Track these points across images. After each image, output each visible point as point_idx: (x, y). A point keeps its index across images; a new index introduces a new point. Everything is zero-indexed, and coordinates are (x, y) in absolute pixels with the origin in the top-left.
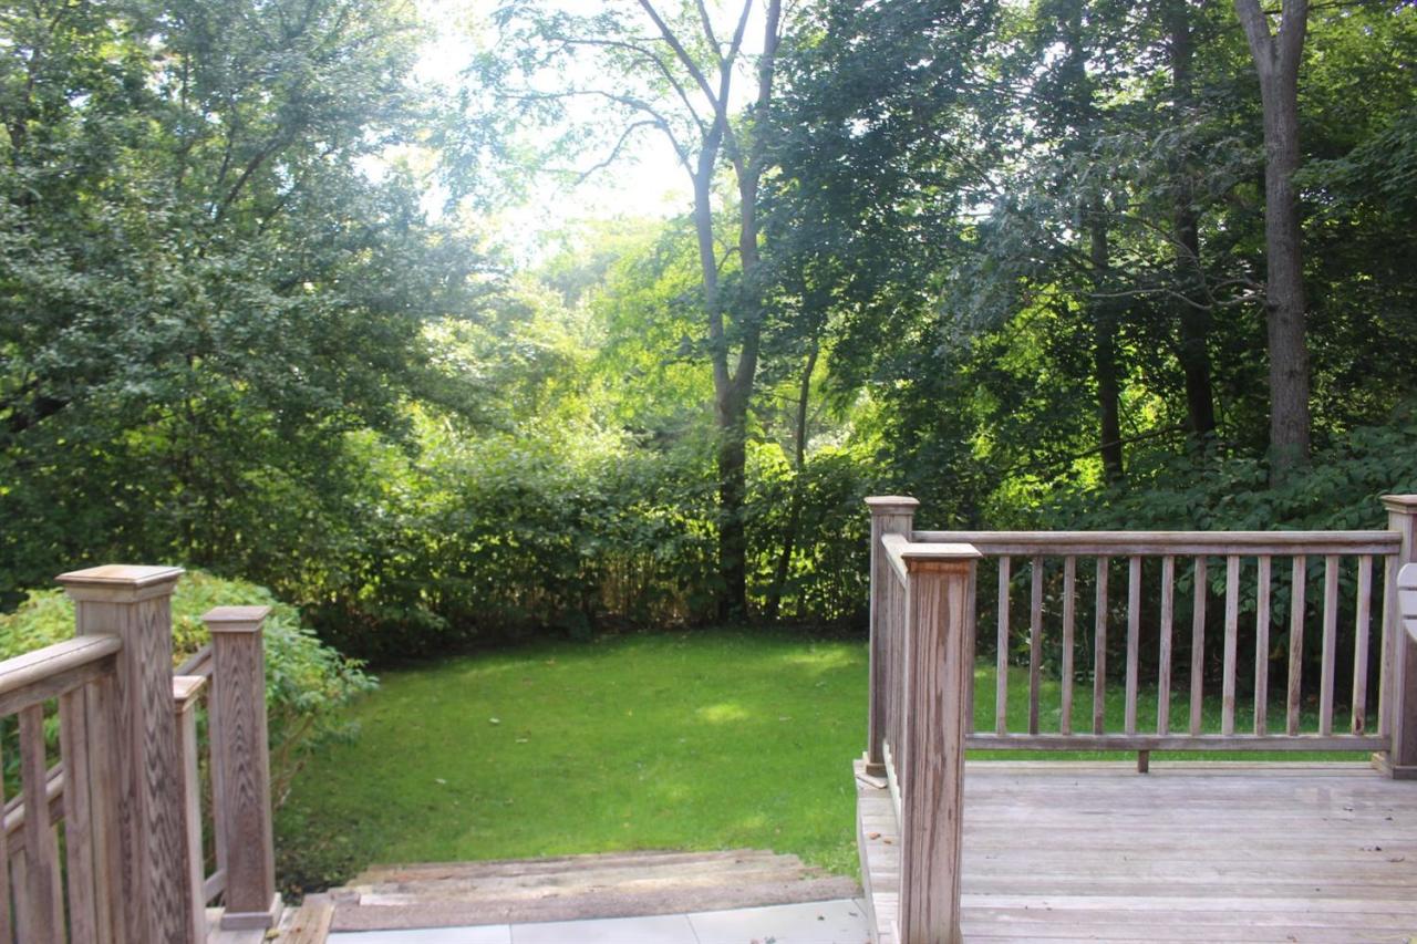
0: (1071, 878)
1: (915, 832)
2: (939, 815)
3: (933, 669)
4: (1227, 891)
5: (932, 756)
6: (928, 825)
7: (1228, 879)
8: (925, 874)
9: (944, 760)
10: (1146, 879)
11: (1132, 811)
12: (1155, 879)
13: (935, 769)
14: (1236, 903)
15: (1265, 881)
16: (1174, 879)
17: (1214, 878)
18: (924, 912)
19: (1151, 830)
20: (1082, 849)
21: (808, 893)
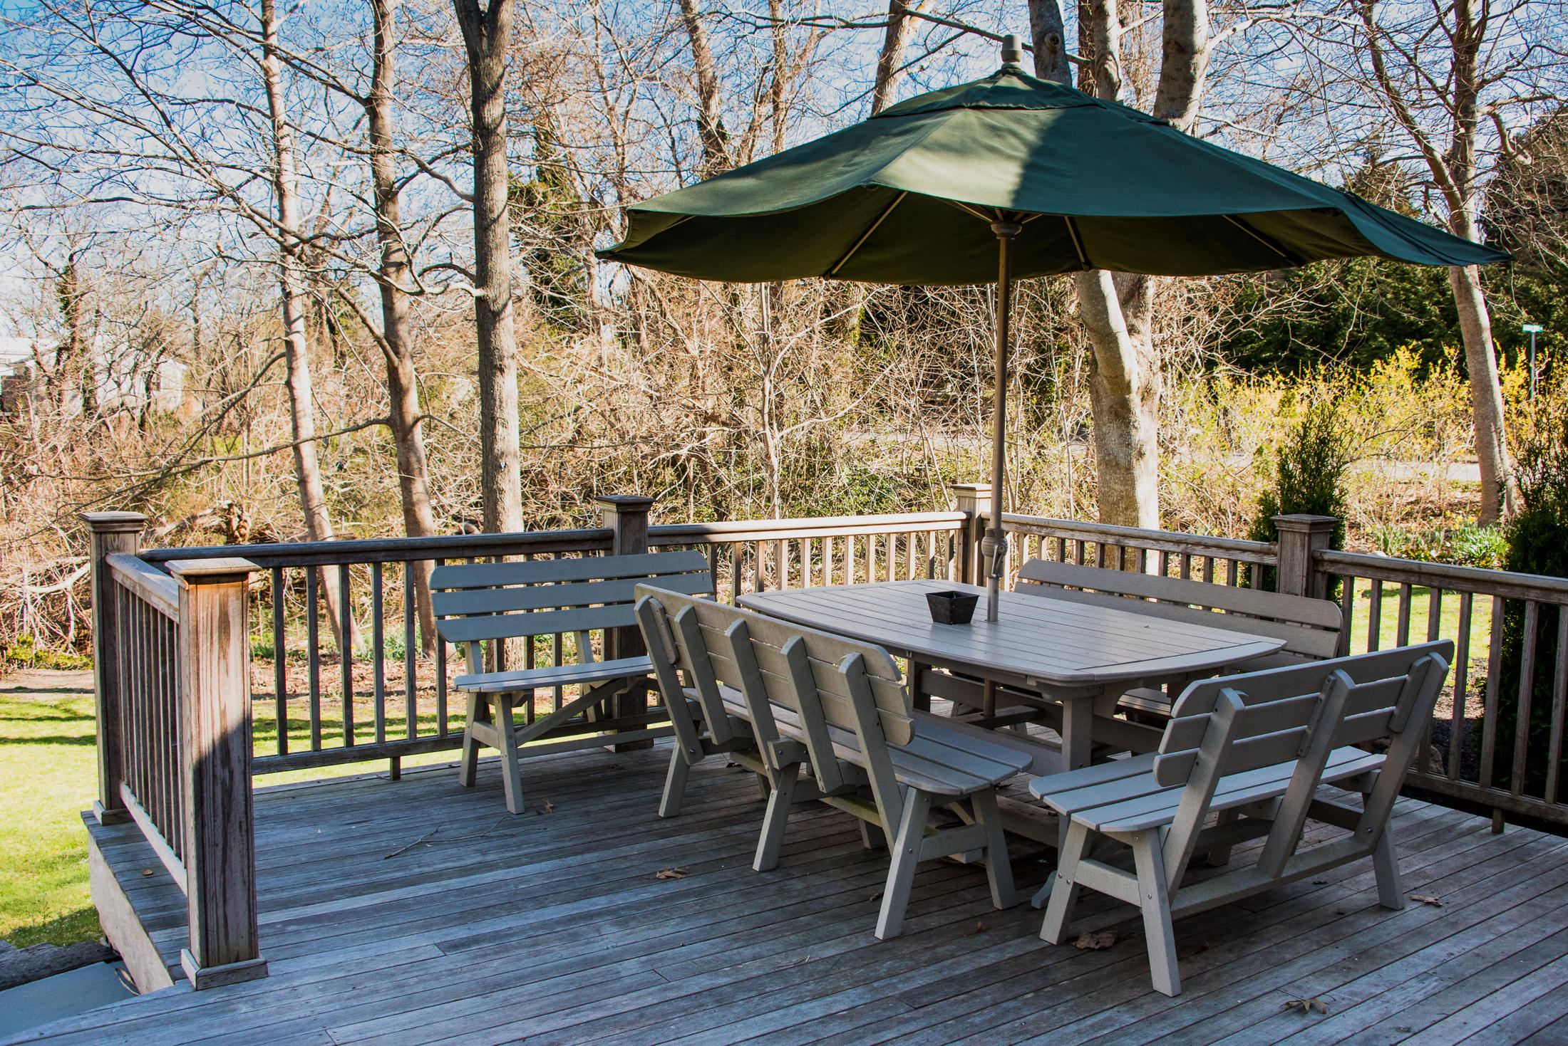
0: (347, 882)
1: (207, 849)
2: (230, 830)
3: (215, 684)
4: (491, 867)
5: (219, 770)
6: (220, 841)
7: (489, 858)
8: (219, 890)
9: (231, 773)
10: (417, 870)
11: (392, 815)
12: (426, 869)
13: (223, 782)
14: (499, 874)
15: (521, 852)
16: (442, 866)
17: (478, 859)
18: (222, 929)
19: (413, 828)
20: (352, 856)
21: (49, 967)
